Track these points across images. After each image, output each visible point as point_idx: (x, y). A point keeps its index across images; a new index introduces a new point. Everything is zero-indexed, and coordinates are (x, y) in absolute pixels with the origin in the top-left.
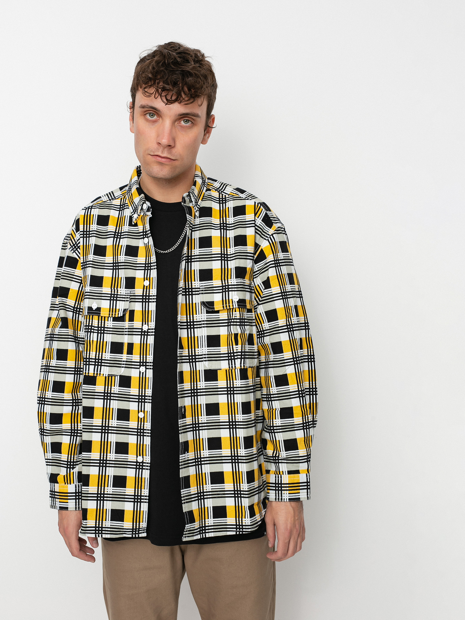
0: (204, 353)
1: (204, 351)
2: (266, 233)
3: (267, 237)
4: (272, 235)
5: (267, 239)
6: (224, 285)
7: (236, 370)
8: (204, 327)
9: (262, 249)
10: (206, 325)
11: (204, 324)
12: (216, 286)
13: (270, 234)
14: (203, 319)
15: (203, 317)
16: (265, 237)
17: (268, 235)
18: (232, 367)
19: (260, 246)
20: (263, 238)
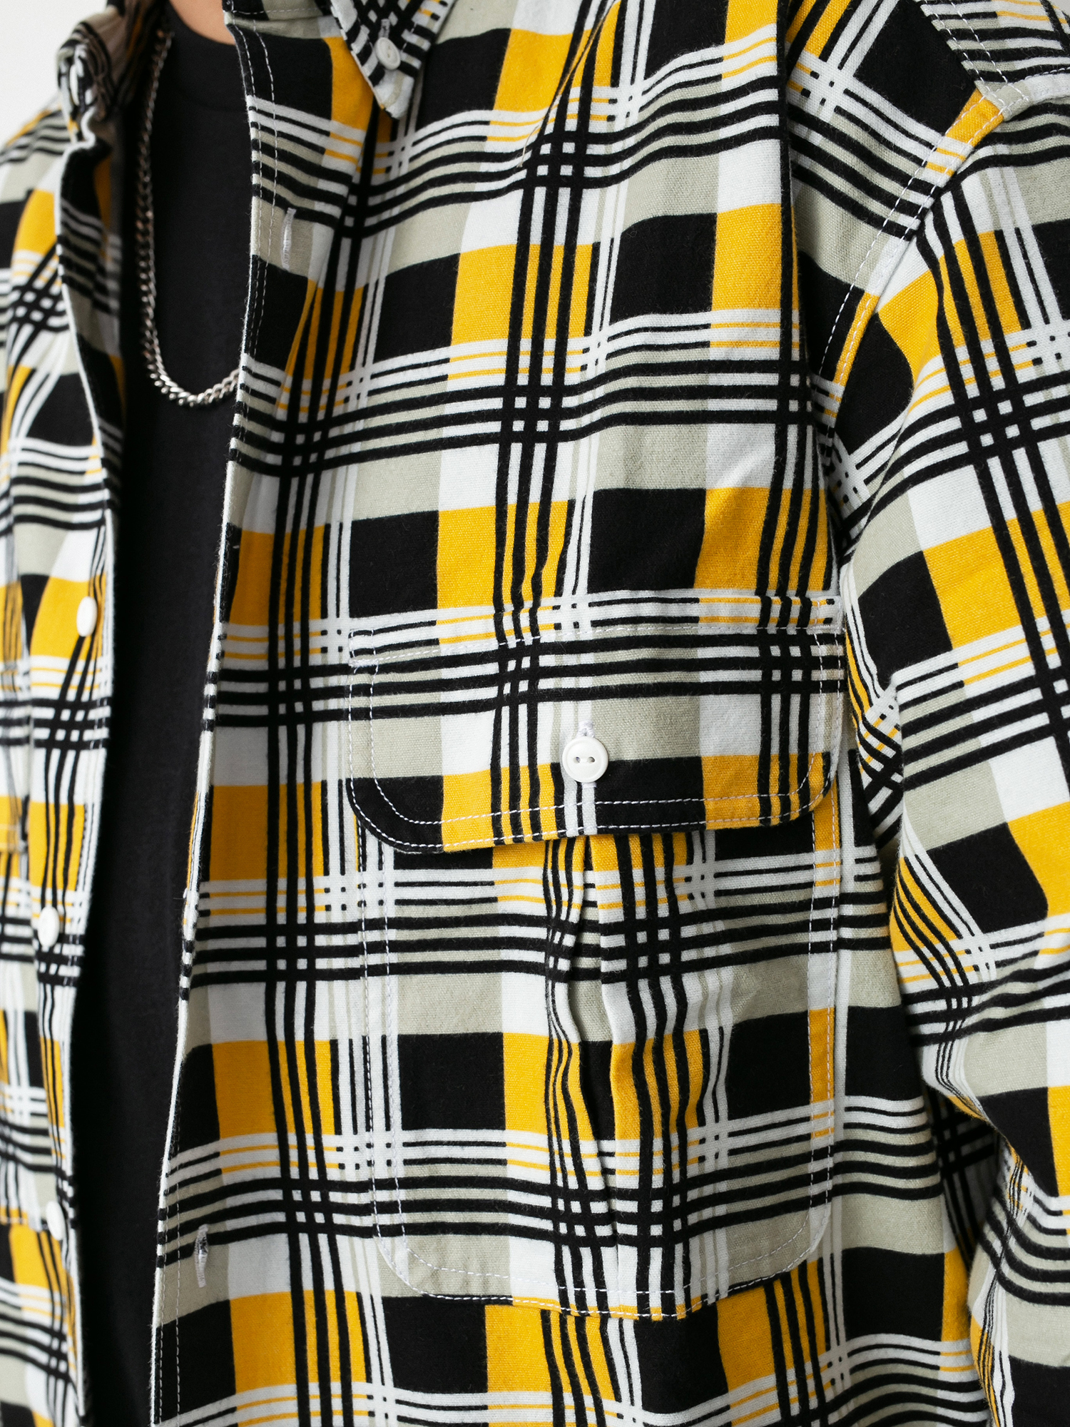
0: (381, 1173)
1: (379, 1155)
2: (901, 178)
3: (909, 208)
4: (955, 183)
5: (911, 223)
6: (512, 642)
7: (612, 1327)
8: (377, 971)
9: (874, 320)
10: (392, 958)
11: (376, 947)
12: (462, 649)
13: (940, 180)
14: (373, 913)
15: (371, 895)
16: (891, 215)
17: (922, 187)
18: (581, 1298)
19: (858, 294)
20: (875, 221)
